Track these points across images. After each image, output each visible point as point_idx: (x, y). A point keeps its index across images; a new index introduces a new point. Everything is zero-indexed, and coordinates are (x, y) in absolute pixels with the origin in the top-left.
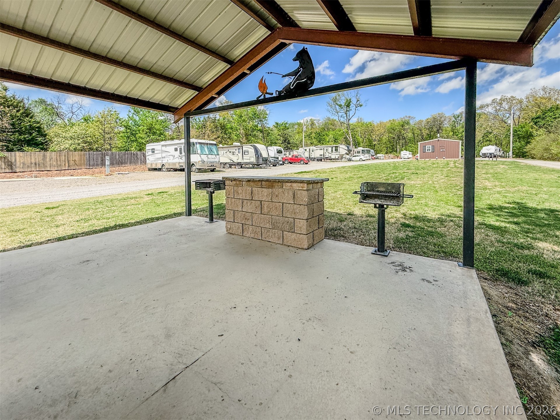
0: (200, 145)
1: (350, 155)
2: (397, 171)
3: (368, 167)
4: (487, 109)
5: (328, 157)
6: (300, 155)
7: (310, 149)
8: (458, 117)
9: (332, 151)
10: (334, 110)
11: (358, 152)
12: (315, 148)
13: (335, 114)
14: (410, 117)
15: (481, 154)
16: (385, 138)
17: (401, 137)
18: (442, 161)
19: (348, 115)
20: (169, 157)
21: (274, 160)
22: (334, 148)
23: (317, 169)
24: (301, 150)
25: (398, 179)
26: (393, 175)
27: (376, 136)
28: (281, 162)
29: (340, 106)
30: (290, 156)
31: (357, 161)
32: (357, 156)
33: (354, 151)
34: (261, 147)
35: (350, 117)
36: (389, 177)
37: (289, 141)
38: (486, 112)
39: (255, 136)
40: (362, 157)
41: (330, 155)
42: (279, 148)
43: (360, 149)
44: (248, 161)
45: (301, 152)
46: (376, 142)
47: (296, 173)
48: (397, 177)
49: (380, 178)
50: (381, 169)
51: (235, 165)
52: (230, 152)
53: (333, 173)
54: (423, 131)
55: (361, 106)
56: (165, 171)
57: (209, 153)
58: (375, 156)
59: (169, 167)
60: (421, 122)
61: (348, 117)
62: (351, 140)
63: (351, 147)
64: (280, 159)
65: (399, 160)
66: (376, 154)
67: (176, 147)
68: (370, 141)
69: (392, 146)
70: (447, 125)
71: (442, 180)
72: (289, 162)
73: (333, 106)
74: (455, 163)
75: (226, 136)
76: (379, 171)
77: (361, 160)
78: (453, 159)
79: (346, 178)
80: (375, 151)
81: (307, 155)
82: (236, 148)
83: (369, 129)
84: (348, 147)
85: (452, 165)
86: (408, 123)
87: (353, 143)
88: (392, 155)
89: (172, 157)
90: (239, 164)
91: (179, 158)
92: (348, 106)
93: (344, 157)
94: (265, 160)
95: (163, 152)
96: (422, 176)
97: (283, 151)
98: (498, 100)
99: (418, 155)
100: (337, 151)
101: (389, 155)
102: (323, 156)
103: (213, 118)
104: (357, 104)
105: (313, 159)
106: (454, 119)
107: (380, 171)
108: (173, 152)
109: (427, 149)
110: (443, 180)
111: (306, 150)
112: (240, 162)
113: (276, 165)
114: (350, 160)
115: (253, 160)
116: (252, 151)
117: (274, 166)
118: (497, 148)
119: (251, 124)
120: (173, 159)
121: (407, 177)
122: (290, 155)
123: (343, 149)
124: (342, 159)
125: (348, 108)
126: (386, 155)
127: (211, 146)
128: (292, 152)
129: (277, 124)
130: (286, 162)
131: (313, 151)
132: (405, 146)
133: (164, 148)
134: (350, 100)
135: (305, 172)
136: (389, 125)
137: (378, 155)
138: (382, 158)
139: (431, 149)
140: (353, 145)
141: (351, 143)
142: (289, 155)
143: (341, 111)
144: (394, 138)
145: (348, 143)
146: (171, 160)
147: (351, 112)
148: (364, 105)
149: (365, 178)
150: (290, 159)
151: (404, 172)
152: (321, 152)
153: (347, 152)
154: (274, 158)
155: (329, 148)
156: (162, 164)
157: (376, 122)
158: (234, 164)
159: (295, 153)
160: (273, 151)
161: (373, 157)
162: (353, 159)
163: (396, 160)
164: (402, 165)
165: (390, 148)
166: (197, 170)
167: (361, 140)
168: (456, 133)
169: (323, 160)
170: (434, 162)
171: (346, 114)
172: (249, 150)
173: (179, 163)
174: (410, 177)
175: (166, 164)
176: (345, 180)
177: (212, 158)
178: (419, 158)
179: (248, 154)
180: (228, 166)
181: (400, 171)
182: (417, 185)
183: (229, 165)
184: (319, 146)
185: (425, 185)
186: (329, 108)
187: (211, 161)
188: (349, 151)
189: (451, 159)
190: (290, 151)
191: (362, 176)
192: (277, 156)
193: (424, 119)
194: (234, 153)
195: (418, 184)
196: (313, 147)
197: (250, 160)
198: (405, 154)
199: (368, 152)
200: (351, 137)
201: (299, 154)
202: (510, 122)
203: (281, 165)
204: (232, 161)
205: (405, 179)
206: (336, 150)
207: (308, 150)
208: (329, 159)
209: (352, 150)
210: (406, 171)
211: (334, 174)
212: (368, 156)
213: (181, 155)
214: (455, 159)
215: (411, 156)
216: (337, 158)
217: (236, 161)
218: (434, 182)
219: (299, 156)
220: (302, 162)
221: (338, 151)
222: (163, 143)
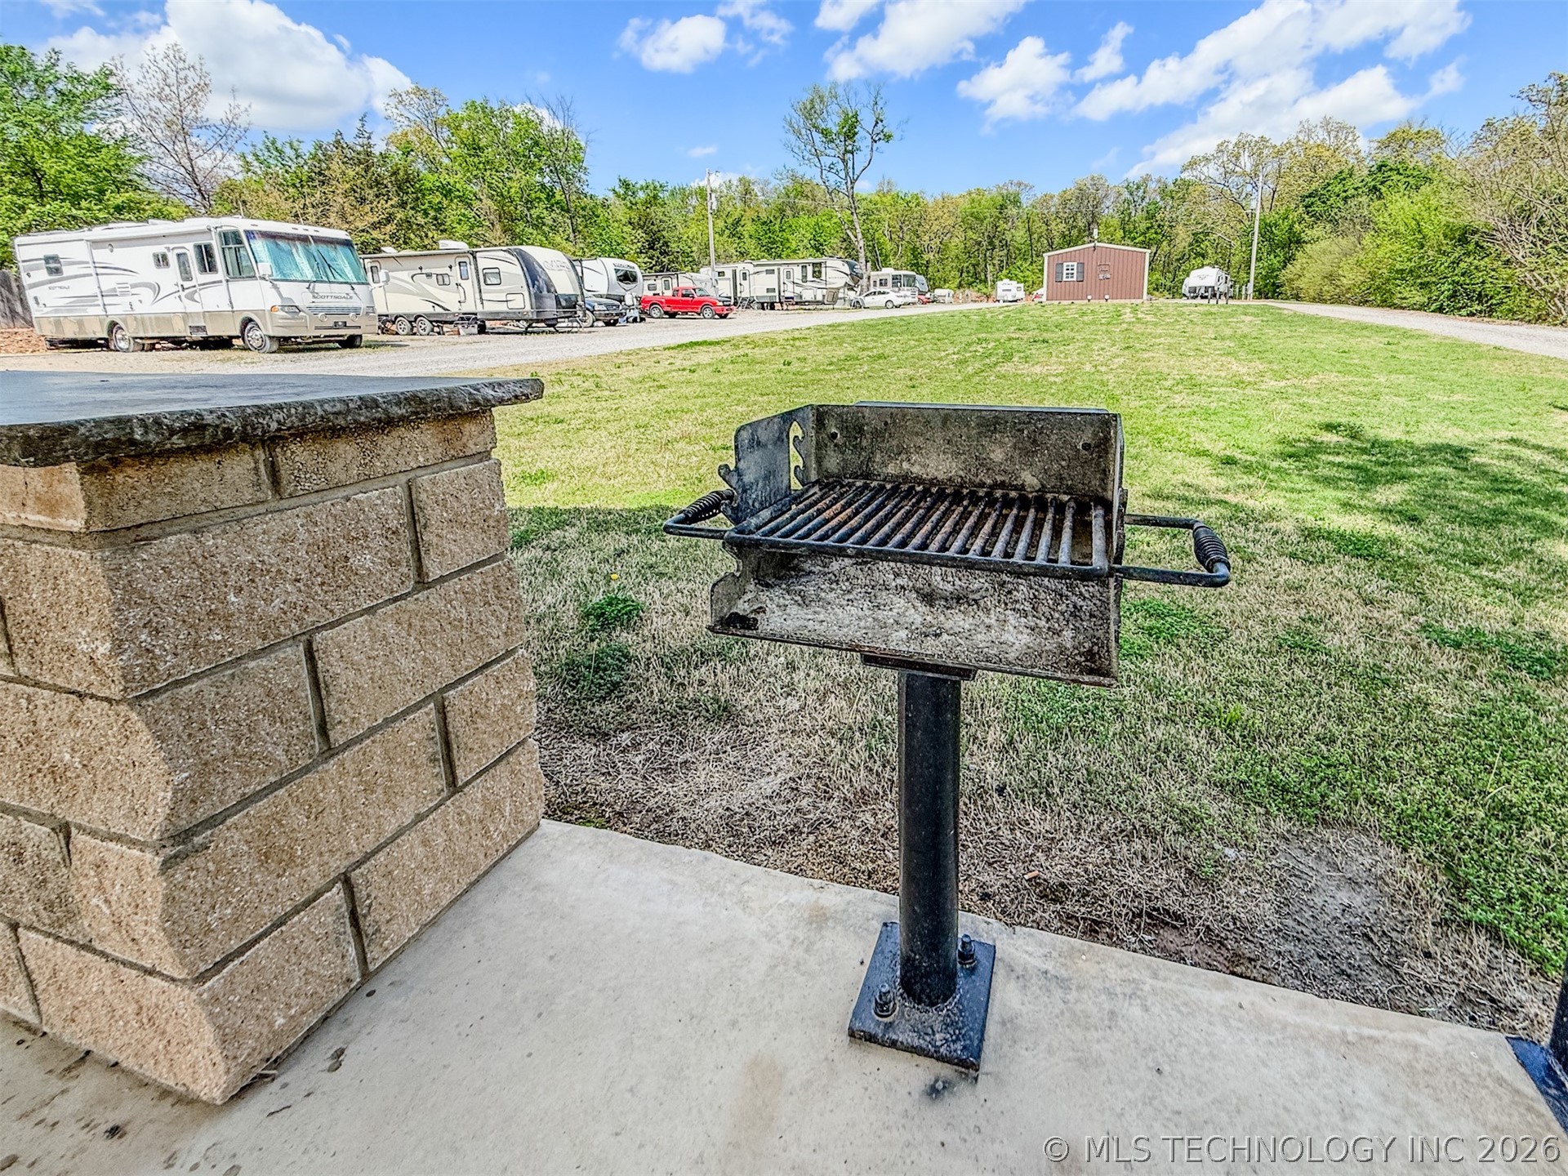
0: (270, 242)
1: (858, 290)
2: (989, 335)
3: (907, 325)
4: (1205, 169)
5: (792, 295)
6: (700, 290)
7: (734, 272)
8: (1138, 188)
9: (805, 276)
10: (809, 147)
11: (883, 283)
12: (750, 268)
13: (809, 160)
14: (1020, 184)
15: (1185, 290)
16: (956, 243)
17: (997, 242)
18: (1102, 307)
19: (850, 164)
20: (134, 291)
21: (607, 305)
22: (810, 269)
23: (747, 333)
24: (705, 273)
25: (994, 359)
26: (979, 348)
27: (933, 236)
28: (635, 313)
29: (825, 133)
30: (669, 293)
31: (878, 308)
32: (880, 293)
33: (869, 278)
34: (550, 260)
35: (857, 172)
36: (968, 355)
37: (666, 244)
38: (1203, 177)
39: (538, 224)
40: (892, 296)
41: (798, 290)
42: (624, 264)
43: (887, 272)
44: (503, 307)
45: (705, 281)
46: (931, 256)
47: (669, 349)
48: (990, 355)
49: (940, 359)
50: (946, 331)
51: (451, 323)
52: (429, 275)
53: (797, 343)
54: (1053, 226)
55: (888, 138)
56: (127, 350)
57: (316, 275)
58: (928, 295)
59: (142, 335)
60: (1047, 198)
61: (851, 170)
62: (862, 243)
63: (861, 267)
64: (629, 301)
65: (991, 304)
66: (933, 288)
67: (160, 249)
68: (916, 253)
69: (973, 265)
70: (1109, 211)
71: (1116, 360)
72: (666, 313)
73: (803, 132)
74: (1135, 311)
75: (421, 220)
76: (936, 335)
77: (890, 305)
78: (1127, 301)
79: (835, 360)
80: (929, 280)
81: (725, 288)
82: (451, 260)
83: (912, 214)
84: (852, 267)
85: (1128, 316)
86: (1016, 202)
87: (869, 255)
88: (972, 293)
89: (147, 294)
90: (468, 319)
91: (183, 294)
92: (850, 135)
93: (841, 295)
94: (570, 306)
95: (99, 271)
96: (1062, 348)
97: (640, 276)
98: (1231, 147)
99: (1043, 291)
100: (819, 277)
101: (967, 291)
102: (777, 294)
103: (359, 148)
104: (876, 131)
105: (749, 304)
106: (1126, 195)
107: (941, 336)
108: (148, 271)
109: (1065, 272)
110: (1122, 360)
111: (721, 274)
112: (473, 310)
113: (616, 321)
114: (857, 305)
115: (522, 302)
116: (513, 270)
117: (608, 324)
118: (1220, 272)
119: (518, 181)
120: (155, 301)
121: (1019, 351)
122: (667, 288)
123: (836, 272)
124: (834, 301)
125: (849, 142)
126: (958, 292)
127: (323, 248)
128: (675, 281)
129: (626, 185)
130: (655, 313)
131: (745, 279)
132: (1007, 267)
133: (102, 255)
134: (856, 116)
135: (704, 343)
136: (965, 205)
137: (938, 292)
138: (947, 299)
139: (1075, 271)
140: (867, 262)
141: (862, 254)
142: (663, 288)
143: (828, 151)
144: (979, 243)
145: (851, 254)
146: (146, 305)
147: (858, 156)
148: (896, 135)
149: (895, 359)
150: (669, 302)
151: (1010, 339)
152: (771, 281)
153: (848, 279)
154: (608, 297)
155: (795, 267)
156: (108, 320)
157: (931, 194)
158: (449, 318)
159: (684, 281)
160: (600, 275)
161: (922, 297)
162: (868, 301)
163: (984, 305)
164: (1001, 317)
165: (968, 272)
166: (268, 341)
167: (889, 246)
168: (1131, 232)
169: (778, 306)
170: (1085, 308)
171: (844, 161)
172: (503, 267)
173: (186, 316)
174: (1028, 352)
175: (125, 321)
176: (829, 368)
177: (333, 295)
178: (1044, 299)
179: (496, 281)
180: (428, 326)
181: (997, 335)
182: (1052, 379)
183: (431, 322)
184: (763, 261)
185: (1075, 378)
186: (793, 138)
187: (332, 305)
188: (856, 277)
189: (1123, 301)
190: (669, 276)
191: (887, 351)
192: (620, 292)
193: (1056, 191)
194: (446, 279)
195: (1056, 376)
196: (743, 265)
197: (511, 305)
198: (1008, 288)
199: (911, 282)
200: (860, 236)
201: (699, 285)
202: (1254, 204)
203: (635, 320)
204: (438, 310)
205: (1015, 359)
206: (817, 274)
207: (729, 274)
208: (797, 303)
209: (865, 276)
210: (1014, 336)
211: (798, 348)
212: (909, 293)
213: (187, 284)
214: (1133, 301)
215: (1021, 294)
216: (819, 298)
217: (454, 308)
218: (1099, 368)
219: (699, 293)
220: (708, 313)
221: (823, 277)
222: (98, 232)
